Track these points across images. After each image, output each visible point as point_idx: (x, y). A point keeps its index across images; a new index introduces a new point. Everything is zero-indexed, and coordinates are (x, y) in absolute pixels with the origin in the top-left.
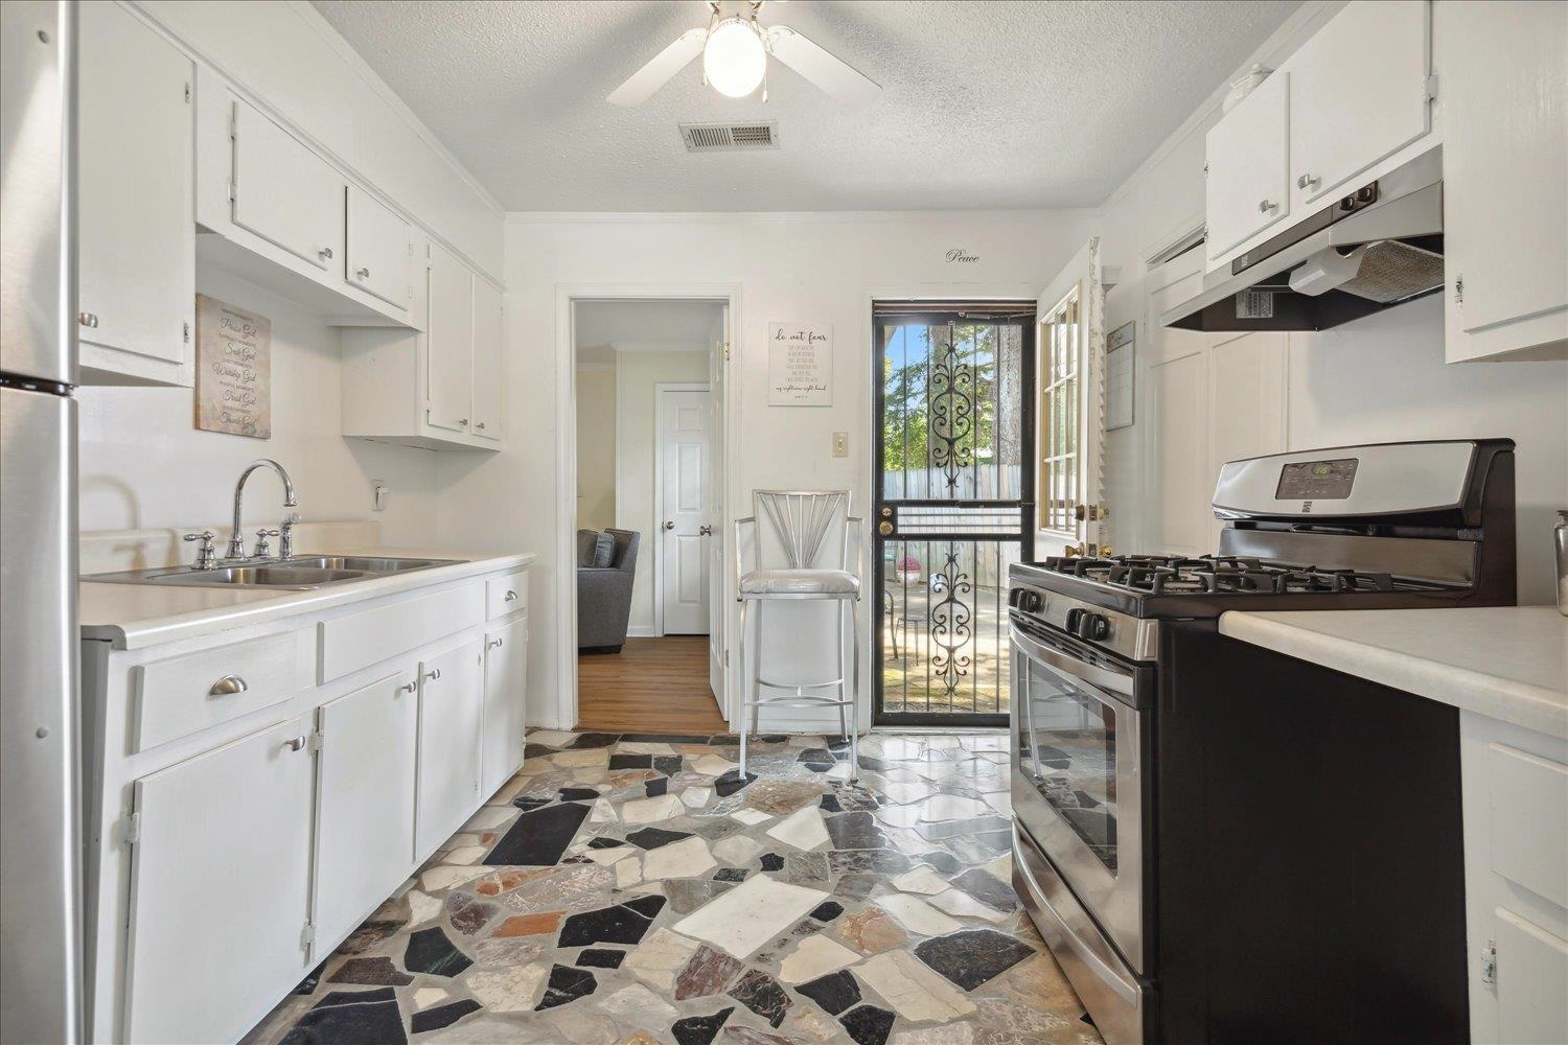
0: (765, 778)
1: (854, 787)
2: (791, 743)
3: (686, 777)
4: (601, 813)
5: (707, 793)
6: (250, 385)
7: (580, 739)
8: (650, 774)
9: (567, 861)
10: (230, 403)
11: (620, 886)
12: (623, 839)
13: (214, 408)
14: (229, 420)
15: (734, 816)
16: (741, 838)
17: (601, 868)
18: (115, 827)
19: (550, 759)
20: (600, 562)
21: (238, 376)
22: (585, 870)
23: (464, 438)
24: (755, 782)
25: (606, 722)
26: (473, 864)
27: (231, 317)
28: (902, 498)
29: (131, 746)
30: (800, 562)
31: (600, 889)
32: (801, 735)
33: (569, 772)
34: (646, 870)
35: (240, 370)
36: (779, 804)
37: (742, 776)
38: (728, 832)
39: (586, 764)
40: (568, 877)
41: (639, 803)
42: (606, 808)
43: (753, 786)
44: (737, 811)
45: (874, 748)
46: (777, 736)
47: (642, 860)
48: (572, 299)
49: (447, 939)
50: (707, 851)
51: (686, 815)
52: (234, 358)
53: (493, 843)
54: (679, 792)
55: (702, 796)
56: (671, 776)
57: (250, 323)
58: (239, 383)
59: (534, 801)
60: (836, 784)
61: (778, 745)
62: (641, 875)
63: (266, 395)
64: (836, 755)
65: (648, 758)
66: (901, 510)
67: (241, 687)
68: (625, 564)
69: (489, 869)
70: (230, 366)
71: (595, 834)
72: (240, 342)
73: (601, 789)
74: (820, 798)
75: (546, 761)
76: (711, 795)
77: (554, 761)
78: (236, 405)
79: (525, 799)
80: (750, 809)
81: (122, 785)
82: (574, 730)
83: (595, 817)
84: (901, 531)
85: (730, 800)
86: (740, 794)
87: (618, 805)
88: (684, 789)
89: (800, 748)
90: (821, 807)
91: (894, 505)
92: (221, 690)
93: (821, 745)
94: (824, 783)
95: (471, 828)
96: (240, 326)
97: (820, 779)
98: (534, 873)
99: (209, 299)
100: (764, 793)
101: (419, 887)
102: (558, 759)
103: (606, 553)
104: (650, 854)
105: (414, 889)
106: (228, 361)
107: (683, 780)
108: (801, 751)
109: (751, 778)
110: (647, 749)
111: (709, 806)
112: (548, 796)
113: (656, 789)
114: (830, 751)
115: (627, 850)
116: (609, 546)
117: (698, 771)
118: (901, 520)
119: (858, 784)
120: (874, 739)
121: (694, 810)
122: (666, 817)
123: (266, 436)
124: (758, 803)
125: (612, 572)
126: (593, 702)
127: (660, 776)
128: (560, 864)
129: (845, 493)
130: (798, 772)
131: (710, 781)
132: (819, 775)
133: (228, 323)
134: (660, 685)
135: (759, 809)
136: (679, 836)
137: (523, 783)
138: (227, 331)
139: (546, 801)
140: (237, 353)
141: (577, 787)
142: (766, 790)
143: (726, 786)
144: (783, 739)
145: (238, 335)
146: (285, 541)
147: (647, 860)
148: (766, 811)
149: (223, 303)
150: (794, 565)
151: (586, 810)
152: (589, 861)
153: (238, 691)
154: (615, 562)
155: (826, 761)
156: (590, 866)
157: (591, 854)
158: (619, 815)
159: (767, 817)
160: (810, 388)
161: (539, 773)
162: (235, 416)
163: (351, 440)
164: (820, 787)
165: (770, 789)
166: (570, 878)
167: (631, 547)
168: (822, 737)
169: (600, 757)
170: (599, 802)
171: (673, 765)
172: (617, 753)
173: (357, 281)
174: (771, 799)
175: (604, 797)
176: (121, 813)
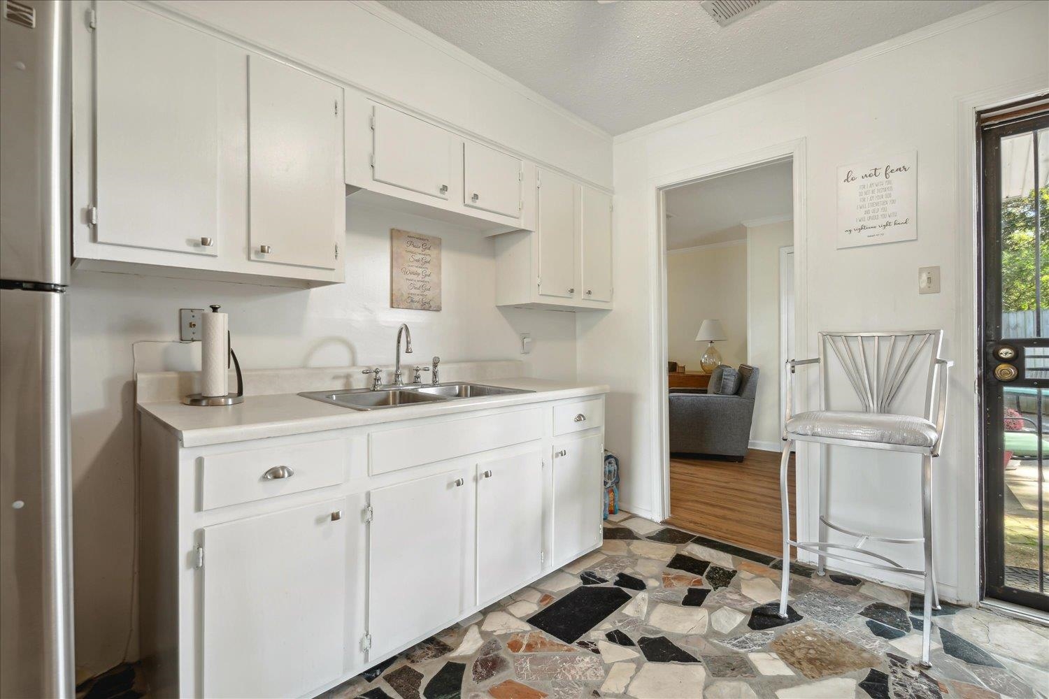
0: (810, 623)
1: (922, 674)
2: (864, 590)
3: (728, 595)
4: (636, 608)
5: (740, 618)
6: (427, 279)
7: (663, 532)
8: (699, 582)
9: (582, 644)
10: (413, 291)
11: (603, 690)
12: (635, 641)
13: (402, 295)
14: (412, 301)
15: (752, 656)
16: (744, 687)
17: (601, 663)
18: (189, 554)
19: (629, 545)
20: (726, 390)
21: (419, 274)
22: (587, 659)
23: (577, 301)
24: (798, 624)
25: (691, 522)
26: (521, 619)
27: (414, 240)
28: (1033, 335)
29: (199, 507)
30: (873, 406)
31: (586, 685)
32: (879, 584)
33: (634, 559)
34: (635, 683)
35: (420, 271)
36: (811, 661)
37: (783, 613)
38: (735, 673)
39: (653, 556)
40: (572, 660)
41: (671, 607)
42: (642, 603)
43: (792, 629)
44: (758, 651)
45: (978, 629)
46: (850, 577)
47: (638, 669)
48: (660, 189)
49: (462, 678)
50: (701, 688)
51: (705, 637)
52: (416, 264)
53: (547, 604)
54: (712, 610)
55: (731, 620)
56: (715, 588)
57: (425, 242)
58: (420, 278)
59: (595, 577)
60: (898, 661)
61: (845, 588)
62: (627, 687)
63: (439, 284)
64: (914, 621)
65: (706, 564)
66: (1029, 351)
67: (286, 475)
68: (746, 393)
69: (528, 627)
70: (414, 269)
71: (618, 626)
72: (420, 254)
73: (651, 583)
74: (866, 672)
75: (625, 545)
76: (742, 623)
77: (631, 548)
78: (417, 292)
79: (590, 574)
80: (774, 655)
81: (195, 530)
82: (663, 523)
83: (628, 609)
84: (1029, 375)
85: (758, 635)
86: (772, 632)
87: (653, 604)
88: (719, 607)
89: (872, 599)
90: (862, 685)
91: (1018, 346)
92: (275, 474)
93: (902, 603)
94: (881, 653)
95: (541, 587)
96: (420, 245)
97: (879, 647)
98: (552, 644)
99: (399, 231)
100: (799, 640)
101: (480, 624)
102: (636, 546)
103: (731, 384)
104: (650, 666)
105: (476, 624)
106: (412, 266)
107: (724, 597)
108: (871, 603)
109: (794, 616)
110: (711, 555)
111: (733, 635)
112: (607, 577)
113: (694, 598)
114: (909, 614)
115: (633, 653)
116: (733, 378)
117: (745, 591)
118: (1029, 363)
119: (929, 673)
120: (982, 617)
121: (717, 634)
122: (685, 632)
123: (438, 309)
124: (786, 652)
125: (736, 398)
126: (692, 501)
127: (706, 585)
128: (575, 643)
129: (937, 332)
130: (855, 627)
131: (749, 607)
132: (879, 641)
133: (412, 243)
134: (759, 498)
135: (784, 658)
136: (685, 658)
137: (599, 558)
138: (411, 248)
139: (603, 581)
140: (418, 261)
141: (633, 576)
142: (804, 637)
143: (763, 618)
144: (853, 582)
145: (419, 250)
146: (435, 374)
147: (643, 672)
148: (791, 664)
149: (408, 232)
150: (867, 410)
151: (627, 598)
152: (597, 651)
153: (283, 477)
154: (739, 390)
155: (897, 626)
156: (594, 656)
157: (603, 645)
158: (649, 613)
159: (788, 672)
160: (888, 224)
161: (614, 554)
162: (416, 298)
163: (501, 308)
164: (873, 656)
165: (809, 638)
166: (573, 662)
167: (751, 380)
168: (906, 593)
169: (668, 551)
170: (641, 596)
171: (723, 578)
172: (685, 553)
173: (472, 204)
174: (804, 651)
175: (648, 591)
176: (194, 547)
